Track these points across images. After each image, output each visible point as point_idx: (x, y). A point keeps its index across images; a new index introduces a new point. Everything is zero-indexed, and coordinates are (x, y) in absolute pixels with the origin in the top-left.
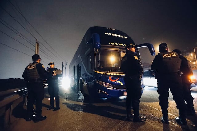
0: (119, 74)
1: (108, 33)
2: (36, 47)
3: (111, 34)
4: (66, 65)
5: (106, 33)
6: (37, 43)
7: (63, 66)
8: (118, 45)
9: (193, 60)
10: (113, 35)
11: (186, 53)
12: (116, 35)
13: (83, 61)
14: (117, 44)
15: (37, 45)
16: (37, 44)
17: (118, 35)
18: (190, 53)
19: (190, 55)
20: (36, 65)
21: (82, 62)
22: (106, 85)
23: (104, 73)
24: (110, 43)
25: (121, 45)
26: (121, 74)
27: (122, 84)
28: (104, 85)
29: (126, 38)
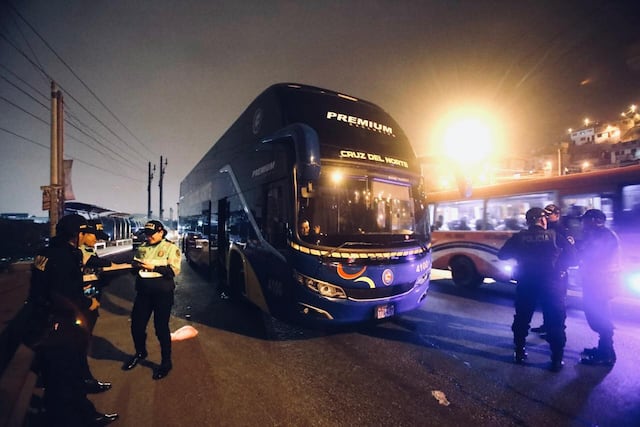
0: (367, 253)
1: (335, 115)
2: (52, 111)
3: (344, 118)
4: (162, 173)
5: (330, 115)
6: (57, 96)
7: (150, 178)
8: (367, 160)
10: (351, 120)
11: (535, 158)
12: (360, 120)
13: (243, 192)
14: (363, 156)
15: (56, 103)
16: (55, 100)
17: (366, 122)
21: (241, 196)
22: (326, 289)
23: (324, 253)
24: (342, 152)
25: (376, 158)
26: (372, 255)
27: (372, 286)
28: (322, 289)
29: (389, 130)
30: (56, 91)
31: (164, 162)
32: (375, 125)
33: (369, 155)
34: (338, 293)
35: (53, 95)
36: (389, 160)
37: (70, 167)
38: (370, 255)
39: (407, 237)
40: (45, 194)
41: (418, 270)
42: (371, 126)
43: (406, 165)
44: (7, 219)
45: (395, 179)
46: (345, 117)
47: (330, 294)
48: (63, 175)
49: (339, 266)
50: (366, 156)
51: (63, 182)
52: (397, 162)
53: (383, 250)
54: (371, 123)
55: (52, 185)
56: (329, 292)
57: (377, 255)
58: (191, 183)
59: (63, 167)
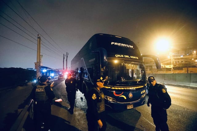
1: (114, 43)
4: (67, 57)
5: (112, 43)
6: (39, 38)
7: (64, 58)
9: (195, 58)
10: (119, 44)
11: (189, 50)
12: (122, 44)
16: (39, 39)
17: (124, 45)
18: (193, 50)
19: (193, 52)
20: (45, 88)
22: (110, 99)
23: (109, 87)
24: (116, 55)
25: (127, 56)
26: (125, 88)
27: (125, 98)
28: (109, 99)
29: (132, 47)
30: (39, 37)
31: (68, 54)
32: (127, 45)
34: (114, 100)
35: (38, 38)
36: (132, 57)
37: (42, 57)
38: (124, 88)
39: (138, 82)
40: (35, 65)
41: (142, 93)
42: (126, 46)
43: (137, 58)
44: (28, 70)
45: (134, 63)
46: (117, 43)
47: (111, 101)
48: (40, 59)
49: (114, 92)
50: (124, 56)
51: (40, 61)
52: (134, 57)
53: (129, 87)
54: (126, 45)
55: (37, 62)
56: (111, 100)
57: (127, 88)
58: (74, 61)
59: (39, 56)
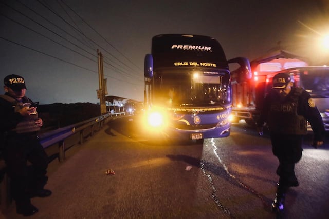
1: (176, 46)
2: (98, 62)
3: (181, 47)
5: (173, 47)
6: (100, 54)
10: (185, 47)
12: (190, 47)
14: (187, 64)
15: (99, 58)
24: (175, 63)
25: (194, 64)
29: (209, 48)
30: (99, 52)
32: (200, 47)
33: (190, 63)
35: (98, 54)
36: (203, 64)
37: (106, 82)
38: (187, 109)
39: (211, 102)
40: (98, 93)
41: (218, 118)
42: (197, 48)
43: (214, 65)
45: (208, 73)
48: (104, 85)
52: (208, 64)
53: (194, 107)
55: (100, 89)
57: (191, 109)
59: (104, 82)
